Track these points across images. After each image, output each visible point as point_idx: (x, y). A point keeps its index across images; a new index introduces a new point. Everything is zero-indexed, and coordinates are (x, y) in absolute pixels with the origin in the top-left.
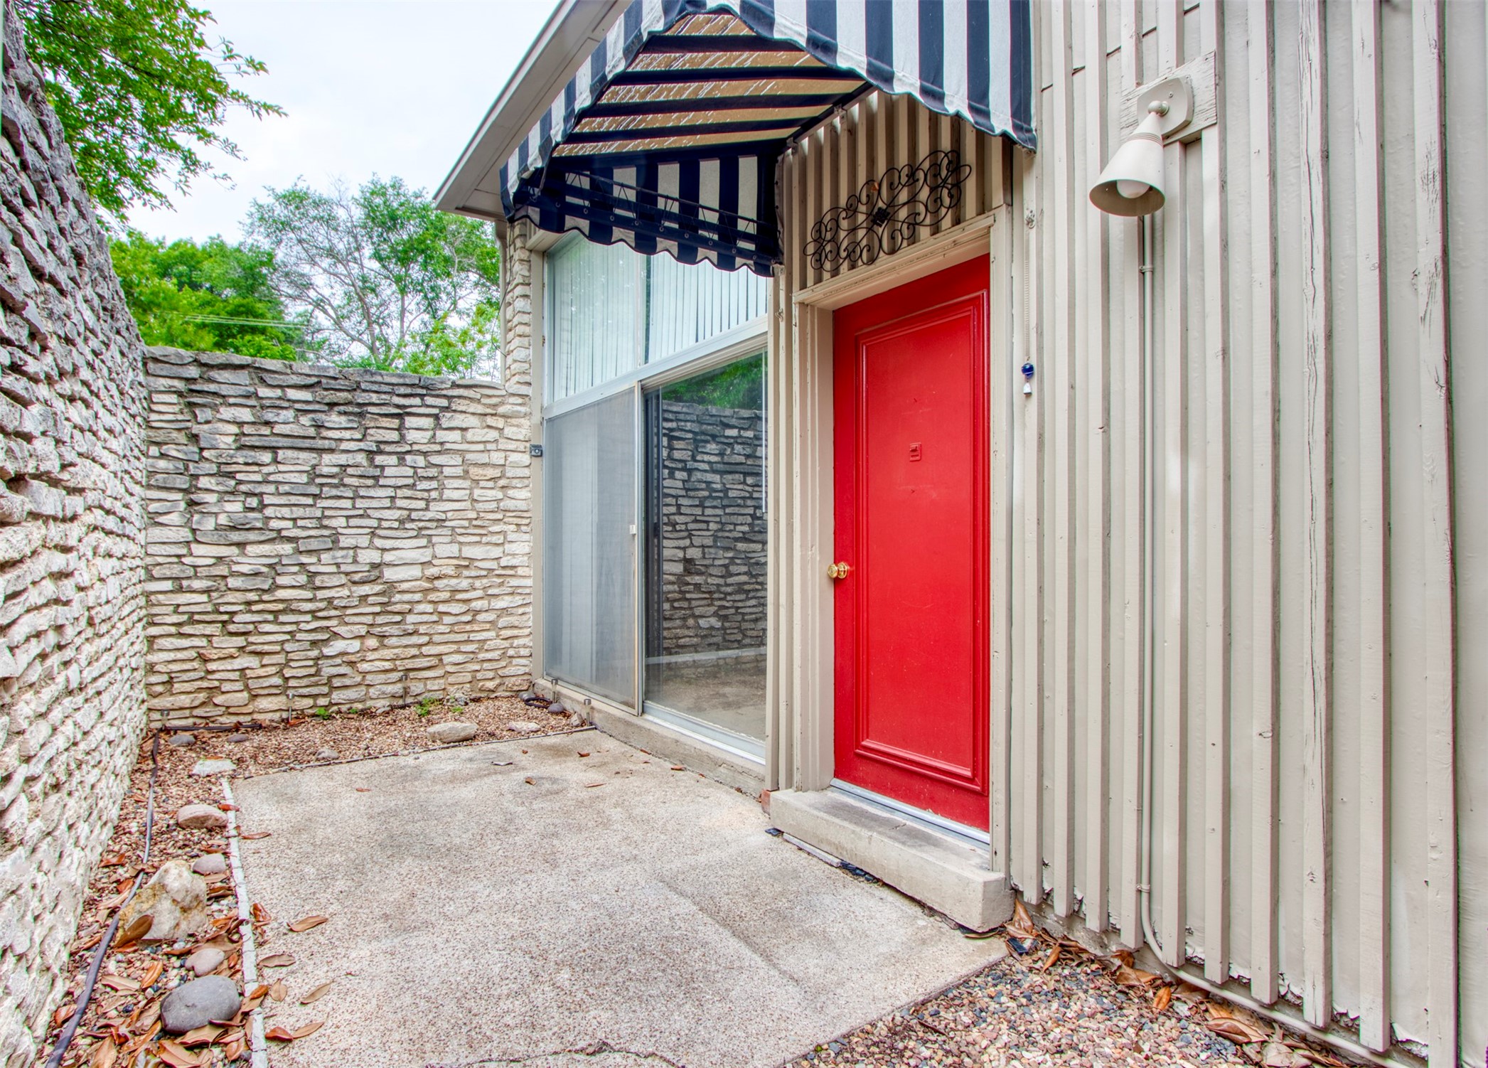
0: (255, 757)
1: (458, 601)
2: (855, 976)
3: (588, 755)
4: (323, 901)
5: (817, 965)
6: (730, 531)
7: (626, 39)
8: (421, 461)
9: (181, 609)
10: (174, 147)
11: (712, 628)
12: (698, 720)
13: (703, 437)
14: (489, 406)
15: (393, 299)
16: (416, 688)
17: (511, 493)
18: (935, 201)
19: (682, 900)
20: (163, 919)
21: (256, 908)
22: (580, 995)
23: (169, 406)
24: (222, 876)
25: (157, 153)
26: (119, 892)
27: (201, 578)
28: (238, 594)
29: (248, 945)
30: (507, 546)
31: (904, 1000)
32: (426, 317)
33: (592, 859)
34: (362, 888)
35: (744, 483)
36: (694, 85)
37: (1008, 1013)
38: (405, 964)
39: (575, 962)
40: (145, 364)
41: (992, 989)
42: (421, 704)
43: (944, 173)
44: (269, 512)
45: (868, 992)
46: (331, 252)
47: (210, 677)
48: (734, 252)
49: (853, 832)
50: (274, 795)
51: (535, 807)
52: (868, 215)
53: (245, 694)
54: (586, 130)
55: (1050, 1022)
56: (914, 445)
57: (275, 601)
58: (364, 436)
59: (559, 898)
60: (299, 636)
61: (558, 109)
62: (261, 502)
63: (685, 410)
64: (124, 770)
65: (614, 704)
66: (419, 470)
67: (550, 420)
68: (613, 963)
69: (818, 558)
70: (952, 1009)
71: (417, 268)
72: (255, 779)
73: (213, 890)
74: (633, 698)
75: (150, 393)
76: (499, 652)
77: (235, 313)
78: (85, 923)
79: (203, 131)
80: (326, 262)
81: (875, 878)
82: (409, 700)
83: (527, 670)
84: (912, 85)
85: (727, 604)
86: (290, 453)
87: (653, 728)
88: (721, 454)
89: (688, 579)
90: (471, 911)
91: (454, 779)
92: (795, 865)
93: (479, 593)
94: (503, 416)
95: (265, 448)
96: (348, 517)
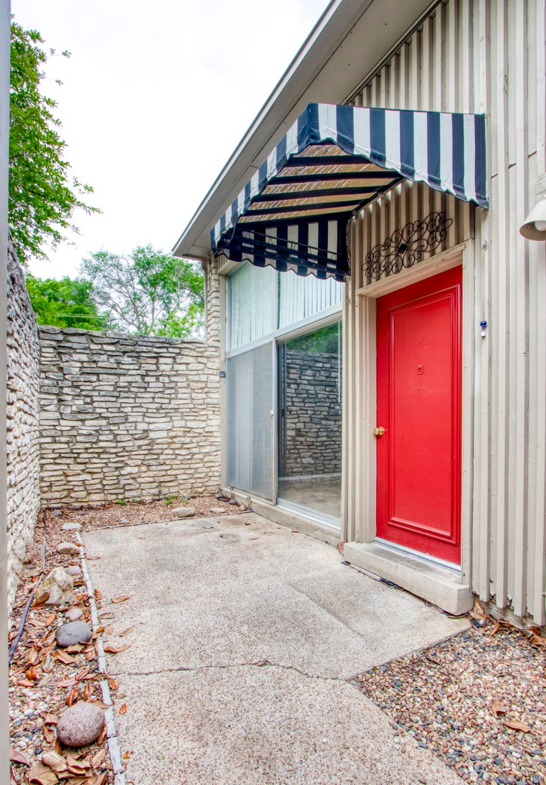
0: (90, 522)
1: (185, 448)
2: (392, 634)
3: (249, 524)
4: (127, 589)
5: (371, 628)
6: (319, 415)
7: (277, 160)
8: (167, 380)
9: (56, 451)
10: (49, 230)
11: (309, 463)
12: (305, 508)
13: (305, 367)
14: (199, 352)
15: (149, 303)
16: (165, 491)
17: (210, 395)
18: (433, 239)
19: (301, 594)
20: (54, 594)
21: (96, 591)
22: (253, 638)
23: (49, 353)
24: (79, 576)
25: (42, 233)
26: (32, 582)
27: (65, 436)
28: (81, 444)
29: (93, 608)
30: (208, 421)
31: (418, 647)
32: (165, 312)
33: (255, 574)
34: (145, 584)
35: (325, 390)
36: (308, 183)
37: (473, 656)
38: (168, 620)
39: (250, 622)
40: (38, 334)
41: (464, 644)
42: (167, 498)
43: (437, 224)
44: (95, 405)
45: (398, 643)
46: (119, 281)
47: (69, 484)
48: (326, 269)
49: (388, 563)
50: (101, 539)
51: (225, 548)
52: (396, 248)
53: (85, 492)
54: (254, 209)
55: (496, 662)
56: (419, 366)
57: (98, 448)
58: (140, 367)
59: (240, 591)
60: (110, 465)
61: (241, 198)
62: (92, 400)
63: (296, 354)
64: (32, 526)
65: (262, 500)
66: (166, 384)
67: (229, 359)
68: (269, 623)
69: (368, 425)
70: (443, 653)
71: (160, 288)
72: (91, 532)
73: (75, 582)
74: (272, 496)
75: (41, 347)
76: (205, 474)
77: (76, 312)
78: (18, 595)
79: (63, 221)
80: (117, 286)
81: (399, 587)
82: (161, 497)
83: (218, 483)
84: (424, 176)
85: (317, 451)
86: (105, 376)
87: (282, 511)
88: (314, 376)
89: (298, 439)
90: (198, 596)
91: (185, 534)
92: (357, 579)
93: (195, 445)
94: (206, 357)
95: (93, 374)
96: (132, 407)
